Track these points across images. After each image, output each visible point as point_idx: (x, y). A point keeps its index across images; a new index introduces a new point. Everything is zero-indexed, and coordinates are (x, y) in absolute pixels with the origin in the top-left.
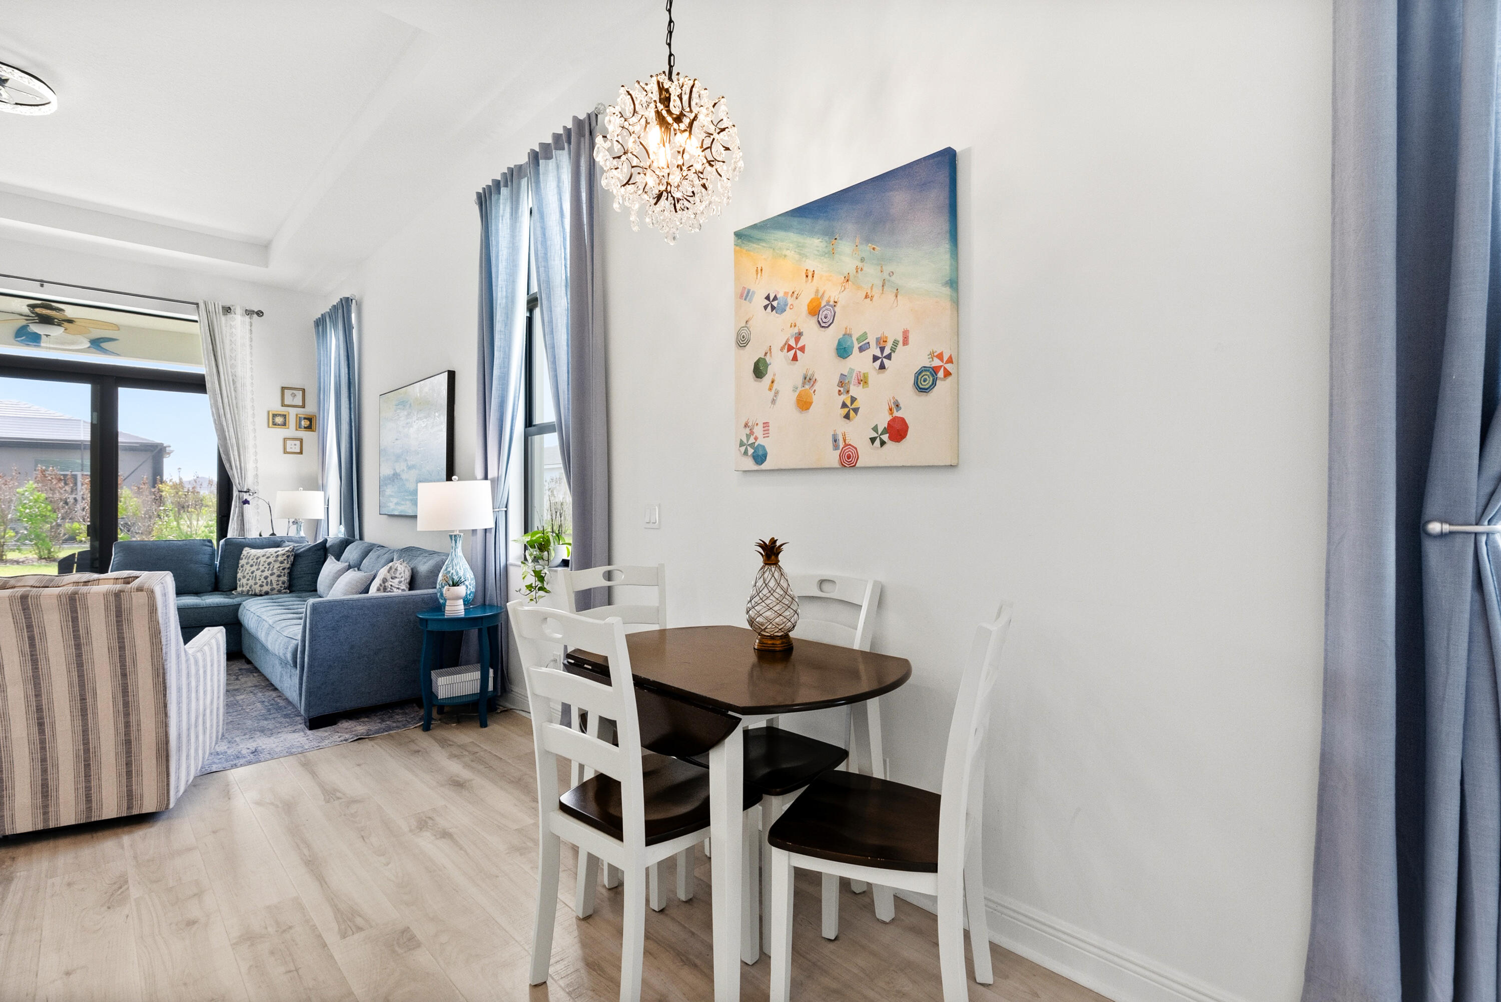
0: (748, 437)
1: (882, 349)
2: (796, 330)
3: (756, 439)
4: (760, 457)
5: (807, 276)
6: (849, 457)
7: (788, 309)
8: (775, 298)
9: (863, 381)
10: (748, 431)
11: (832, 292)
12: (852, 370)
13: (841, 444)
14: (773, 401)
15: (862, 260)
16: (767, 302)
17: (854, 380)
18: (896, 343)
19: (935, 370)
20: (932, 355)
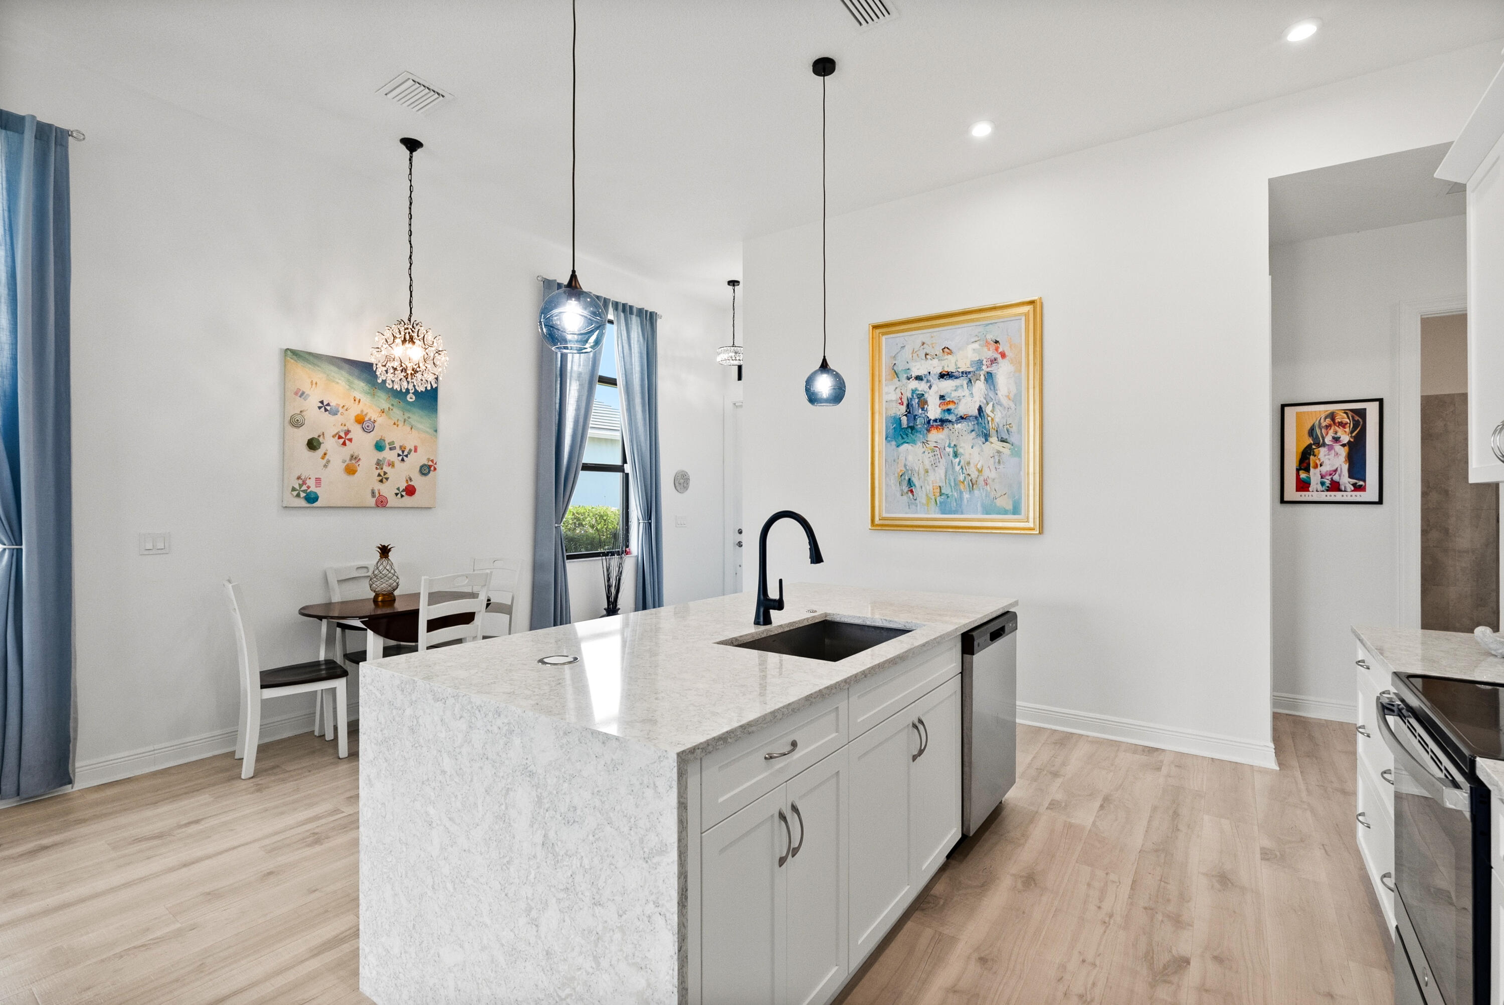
0: (301, 486)
1: (403, 452)
2: (346, 428)
3: (309, 487)
4: (312, 498)
5: (355, 400)
6: (382, 502)
7: (339, 414)
8: (328, 405)
9: (391, 464)
10: (300, 482)
11: (373, 414)
12: (384, 459)
13: (377, 495)
14: (325, 466)
15: (393, 405)
16: (321, 405)
17: (386, 463)
18: (410, 451)
19: (430, 467)
20: (428, 460)
